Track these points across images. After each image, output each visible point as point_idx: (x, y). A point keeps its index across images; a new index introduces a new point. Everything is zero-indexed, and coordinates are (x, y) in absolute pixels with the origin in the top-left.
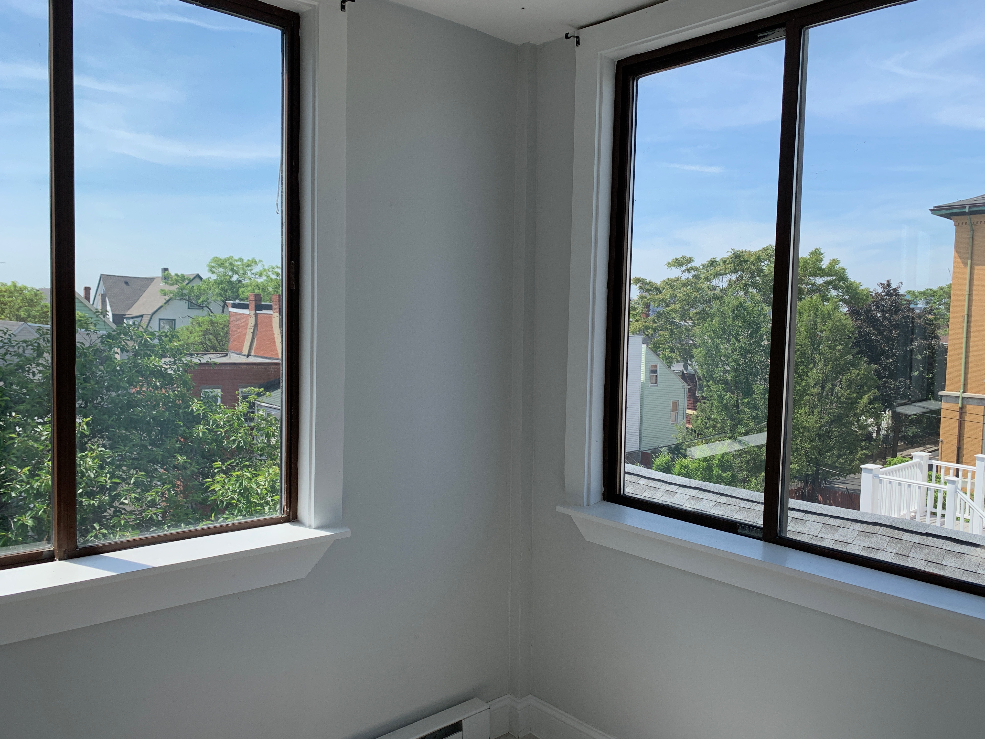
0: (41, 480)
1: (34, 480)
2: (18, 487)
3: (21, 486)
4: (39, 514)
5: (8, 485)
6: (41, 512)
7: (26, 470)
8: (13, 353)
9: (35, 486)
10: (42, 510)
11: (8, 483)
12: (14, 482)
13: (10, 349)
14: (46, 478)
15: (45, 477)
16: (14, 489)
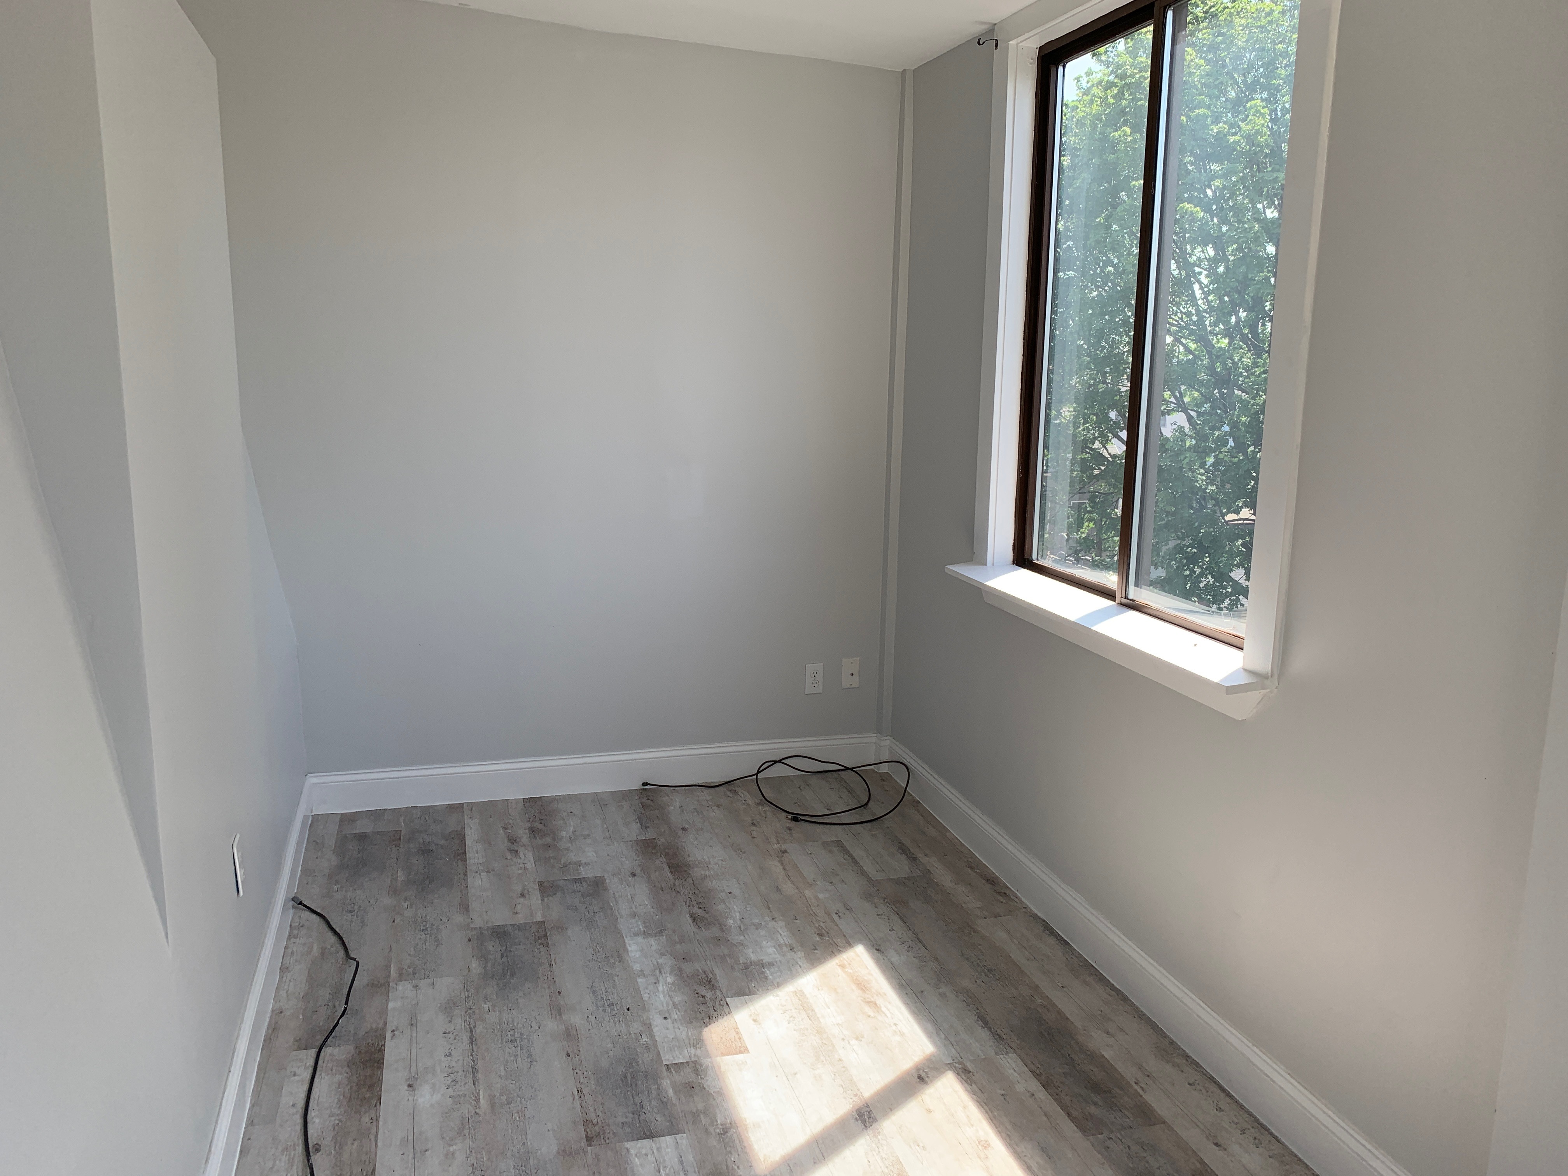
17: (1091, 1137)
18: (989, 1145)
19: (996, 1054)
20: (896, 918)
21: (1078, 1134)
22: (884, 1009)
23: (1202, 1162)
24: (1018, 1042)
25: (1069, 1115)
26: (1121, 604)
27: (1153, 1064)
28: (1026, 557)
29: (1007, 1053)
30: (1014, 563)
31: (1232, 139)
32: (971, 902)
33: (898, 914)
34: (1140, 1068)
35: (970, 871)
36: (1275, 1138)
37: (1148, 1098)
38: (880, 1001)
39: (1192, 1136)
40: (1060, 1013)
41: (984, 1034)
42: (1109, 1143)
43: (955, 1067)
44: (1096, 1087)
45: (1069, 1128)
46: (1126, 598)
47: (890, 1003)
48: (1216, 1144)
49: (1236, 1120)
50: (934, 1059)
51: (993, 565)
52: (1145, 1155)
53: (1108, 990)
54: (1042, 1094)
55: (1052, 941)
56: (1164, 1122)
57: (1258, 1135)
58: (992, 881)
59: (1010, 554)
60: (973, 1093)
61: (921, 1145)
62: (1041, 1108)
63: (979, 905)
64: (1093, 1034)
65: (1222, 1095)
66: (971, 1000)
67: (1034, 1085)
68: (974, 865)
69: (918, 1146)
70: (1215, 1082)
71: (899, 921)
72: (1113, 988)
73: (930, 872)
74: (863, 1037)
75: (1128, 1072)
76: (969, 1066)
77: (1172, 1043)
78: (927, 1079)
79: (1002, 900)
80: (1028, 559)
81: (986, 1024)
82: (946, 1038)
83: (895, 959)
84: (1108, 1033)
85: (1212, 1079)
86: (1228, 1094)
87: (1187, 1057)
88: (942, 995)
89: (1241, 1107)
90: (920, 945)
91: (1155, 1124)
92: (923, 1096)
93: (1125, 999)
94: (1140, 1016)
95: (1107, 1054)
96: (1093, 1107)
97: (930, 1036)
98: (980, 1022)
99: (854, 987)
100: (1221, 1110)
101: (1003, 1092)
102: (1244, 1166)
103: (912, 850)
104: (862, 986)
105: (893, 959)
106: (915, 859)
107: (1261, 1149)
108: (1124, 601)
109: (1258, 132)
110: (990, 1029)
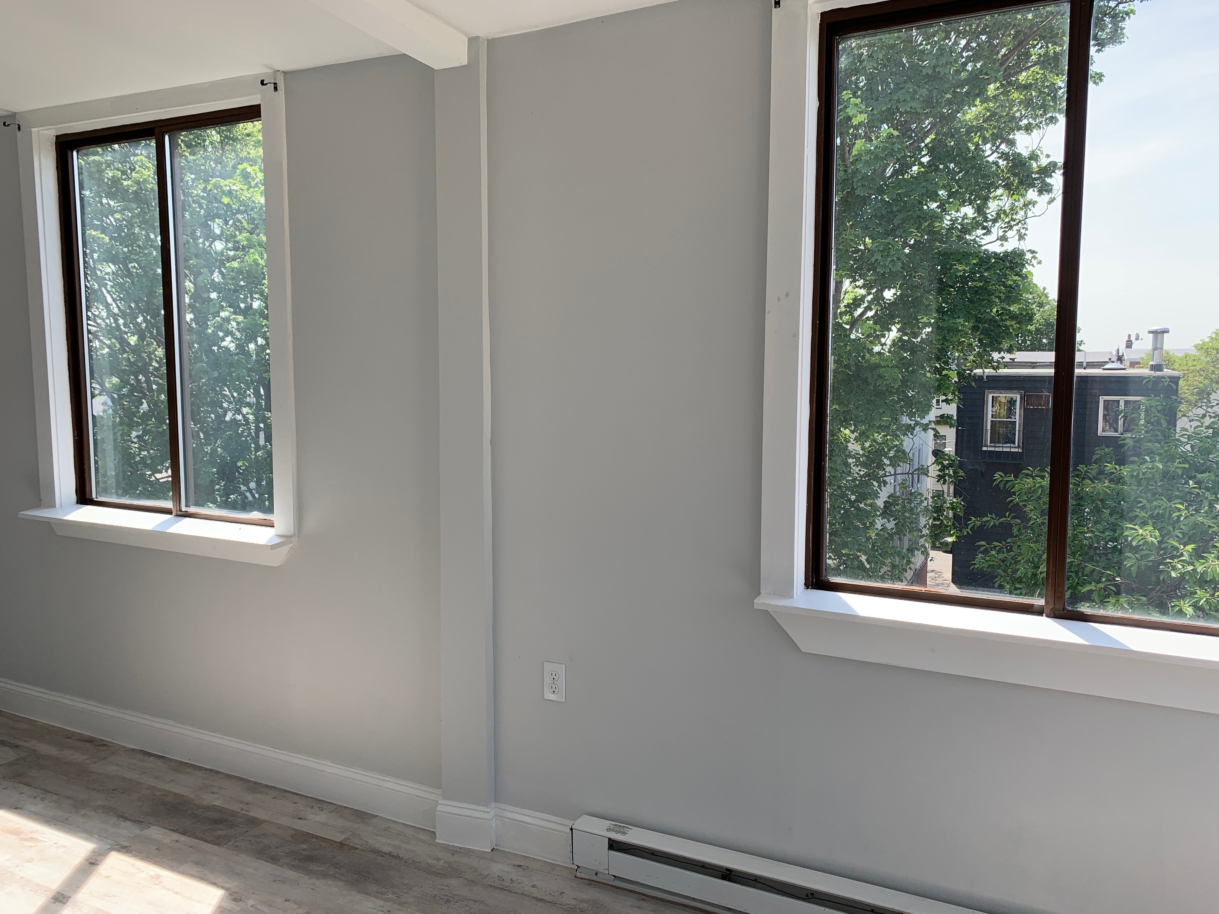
0: (1206, 565)
1: (1198, 562)
2: (1180, 567)
3: (1183, 566)
4: (1200, 604)
5: (1169, 562)
6: (1202, 602)
7: (1190, 548)
8: (1213, 415)
9: (1199, 570)
10: (1205, 599)
11: (1168, 560)
12: (1176, 560)
13: (1209, 410)
14: (1213, 563)
15: (1212, 561)
16: (1174, 568)
17: (225, 846)
18: (160, 876)
19: (142, 830)
20: (21, 785)
21: (216, 847)
22: (41, 839)
23: (295, 829)
24: (154, 819)
25: (206, 841)
26: (177, 515)
27: (249, 797)
28: (88, 497)
29: (149, 828)
30: (77, 503)
31: (125, 183)
32: (79, 757)
33: (21, 783)
34: (241, 802)
35: (69, 740)
36: (330, 803)
37: (252, 814)
38: (34, 836)
39: (285, 821)
40: (176, 794)
41: (128, 824)
42: (237, 844)
43: (115, 848)
44: (217, 822)
45: (209, 847)
46: (180, 511)
47: (44, 834)
48: (300, 819)
49: (306, 804)
50: (96, 850)
51: (61, 506)
52: (261, 840)
53: (204, 772)
54: (183, 838)
55: (152, 759)
56: (266, 821)
57: (320, 806)
58: (90, 740)
59: (74, 497)
60: (135, 856)
61: (111, 895)
62: (186, 845)
63: (85, 757)
64: (203, 797)
65: (295, 796)
66: (108, 810)
67: (176, 836)
68: (70, 735)
69: (109, 896)
70: (288, 792)
71: (25, 786)
72: (206, 769)
73: (34, 750)
74: (33, 859)
75: (235, 807)
76: (125, 844)
77: (256, 783)
78: (97, 862)
79: (105, 749)
80: (89, 499)
81: (125, 819)
82: (100, 836)
83: (33, 808)
84: (213, 793)
85: (286, 791)
86: (298, 794)
87: (267, 786)
88: (83, 816)
89: (307, 797)
90: (50, 794)
91: (261, 824)
92: (99, 871)
93: (217, 772)
94: (229, 777)
95: (217, 803)
96: (220, 831)
97: (87, 839)
98: (121, 819)
99: (8, 835)
100: (296, 803)
101: (156, 848)
102: (318, 822)
103: (12, 742)
104: (15, 832)
105: (32, 809)
106: (17, 746)
107: (324, 811)
108: (179, 513)
109: (145, 181)
110: (130, 820)
